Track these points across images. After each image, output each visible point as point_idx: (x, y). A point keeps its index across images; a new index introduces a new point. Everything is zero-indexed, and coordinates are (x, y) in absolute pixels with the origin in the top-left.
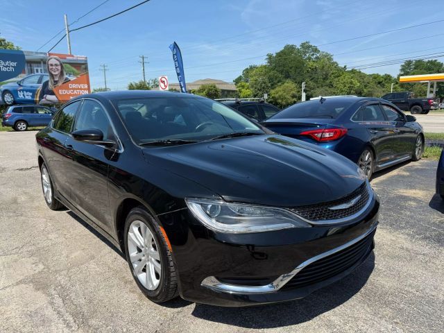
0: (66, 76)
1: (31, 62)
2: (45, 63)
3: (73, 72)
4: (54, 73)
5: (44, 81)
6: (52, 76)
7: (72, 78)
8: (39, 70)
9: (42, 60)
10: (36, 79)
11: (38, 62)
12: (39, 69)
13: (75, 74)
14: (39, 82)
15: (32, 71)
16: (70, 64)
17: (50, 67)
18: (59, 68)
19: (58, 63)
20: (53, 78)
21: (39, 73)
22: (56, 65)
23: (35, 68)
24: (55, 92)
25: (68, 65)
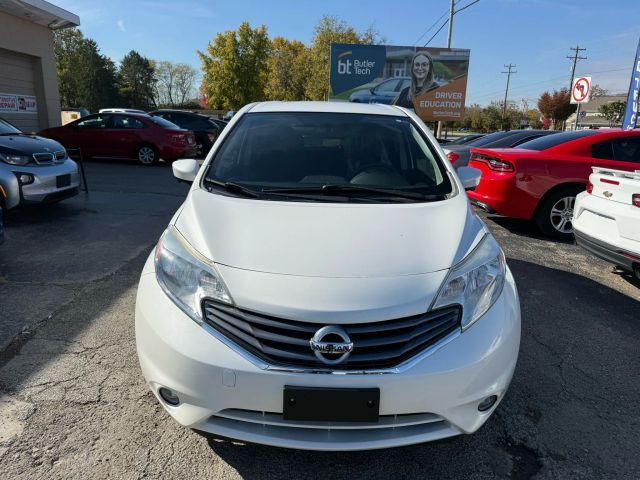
0: (434, 80)
1: (392, 61)
2: (409, 62)
3: (446, 73)
4: (418, 76)
5: (403, 87)
6: (415, 80)
7: (442, 83)
9: (406, 57)
10: (393, 84)
11: (400, 61)
12: (400, 70)
13: (447, 77)
14: (397, 90)
15: (390, 74)
16: (443, 61)
17: (415, 67)
18: (427, 68)
19: (427, 61)
20: (416, 84)
21: (400, 76)
22: (424, 64)
23: (396, 70)
24: (415, 103)
25: (441, 64)
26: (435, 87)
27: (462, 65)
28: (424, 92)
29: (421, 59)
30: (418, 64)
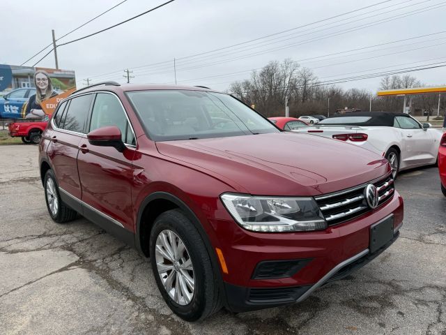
0: (53, 90)
1: (17, 77)
2: (32, 77)
3: (61, 86)
4: (41, 87)
5: (31, 95)
6: (39, 90)
7: (60, 92)
8: (26, 85)
9: (29, 74)
10: (23, 93)
11: (25, 77)
12: (26, 83)
13: (62, 88)
14: (26, 96)
15: (18, 86)
16: (59, 78)
17: (37, 81)
18: (47, 82)
19: (46, 77)
20: (41, 93)
21: (26, 87)
22: (44, 79)
23: (22, 83)
25: (56, 80)
26: (54, 95)
27: (71, 81)
28: (47, 98)
29: (40, 76)
30: (39, 79)
